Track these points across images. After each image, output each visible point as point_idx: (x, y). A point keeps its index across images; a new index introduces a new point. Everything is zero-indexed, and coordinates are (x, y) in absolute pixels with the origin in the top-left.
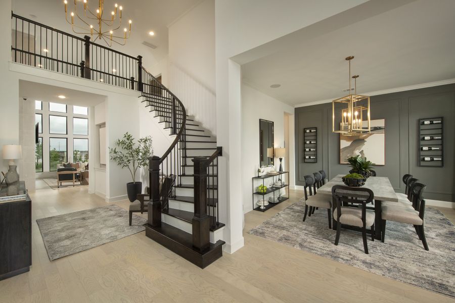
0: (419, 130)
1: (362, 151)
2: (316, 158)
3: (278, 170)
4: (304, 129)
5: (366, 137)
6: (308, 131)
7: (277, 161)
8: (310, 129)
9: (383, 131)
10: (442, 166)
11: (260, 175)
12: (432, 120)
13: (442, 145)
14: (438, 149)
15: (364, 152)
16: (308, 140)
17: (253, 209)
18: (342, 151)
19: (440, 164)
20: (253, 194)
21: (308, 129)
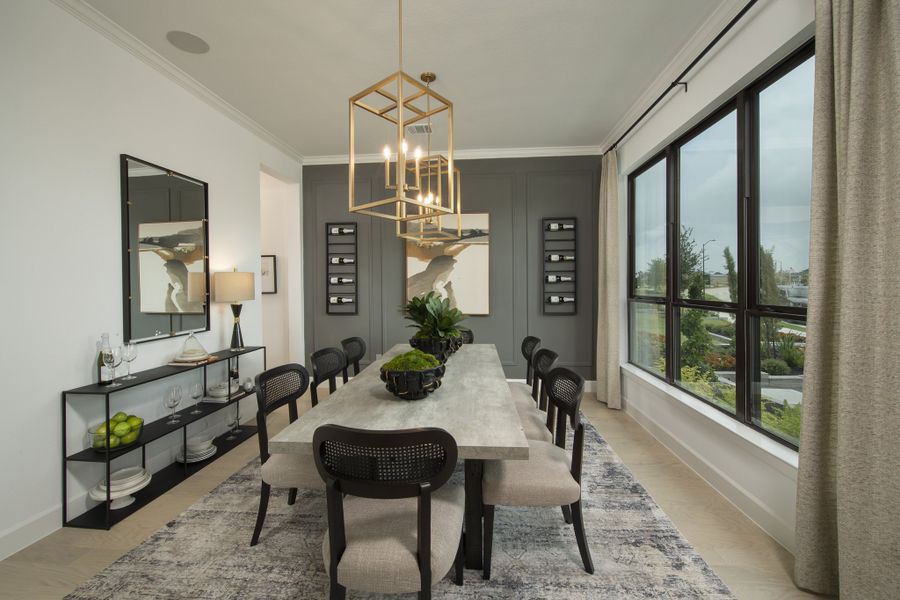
0: (543, 241)
1: (450, 283)
2: (356, 303)
3: (228, 344)
4: (328, 225)
5: (457, 252)
6: (335, 230)
7: (220, 316)
8: (341, 225)
9: (485, 239)
10: (575, 313)
11: (105, 378)
12: (561, 222)
13: (575, 271)
14: (569, 279)
15: (453, 286)
16: (335, 255)
17: (65, 524)
18: (411, 285)
19: (571, 309)
20: (65, 459)
21: (335, 224)
